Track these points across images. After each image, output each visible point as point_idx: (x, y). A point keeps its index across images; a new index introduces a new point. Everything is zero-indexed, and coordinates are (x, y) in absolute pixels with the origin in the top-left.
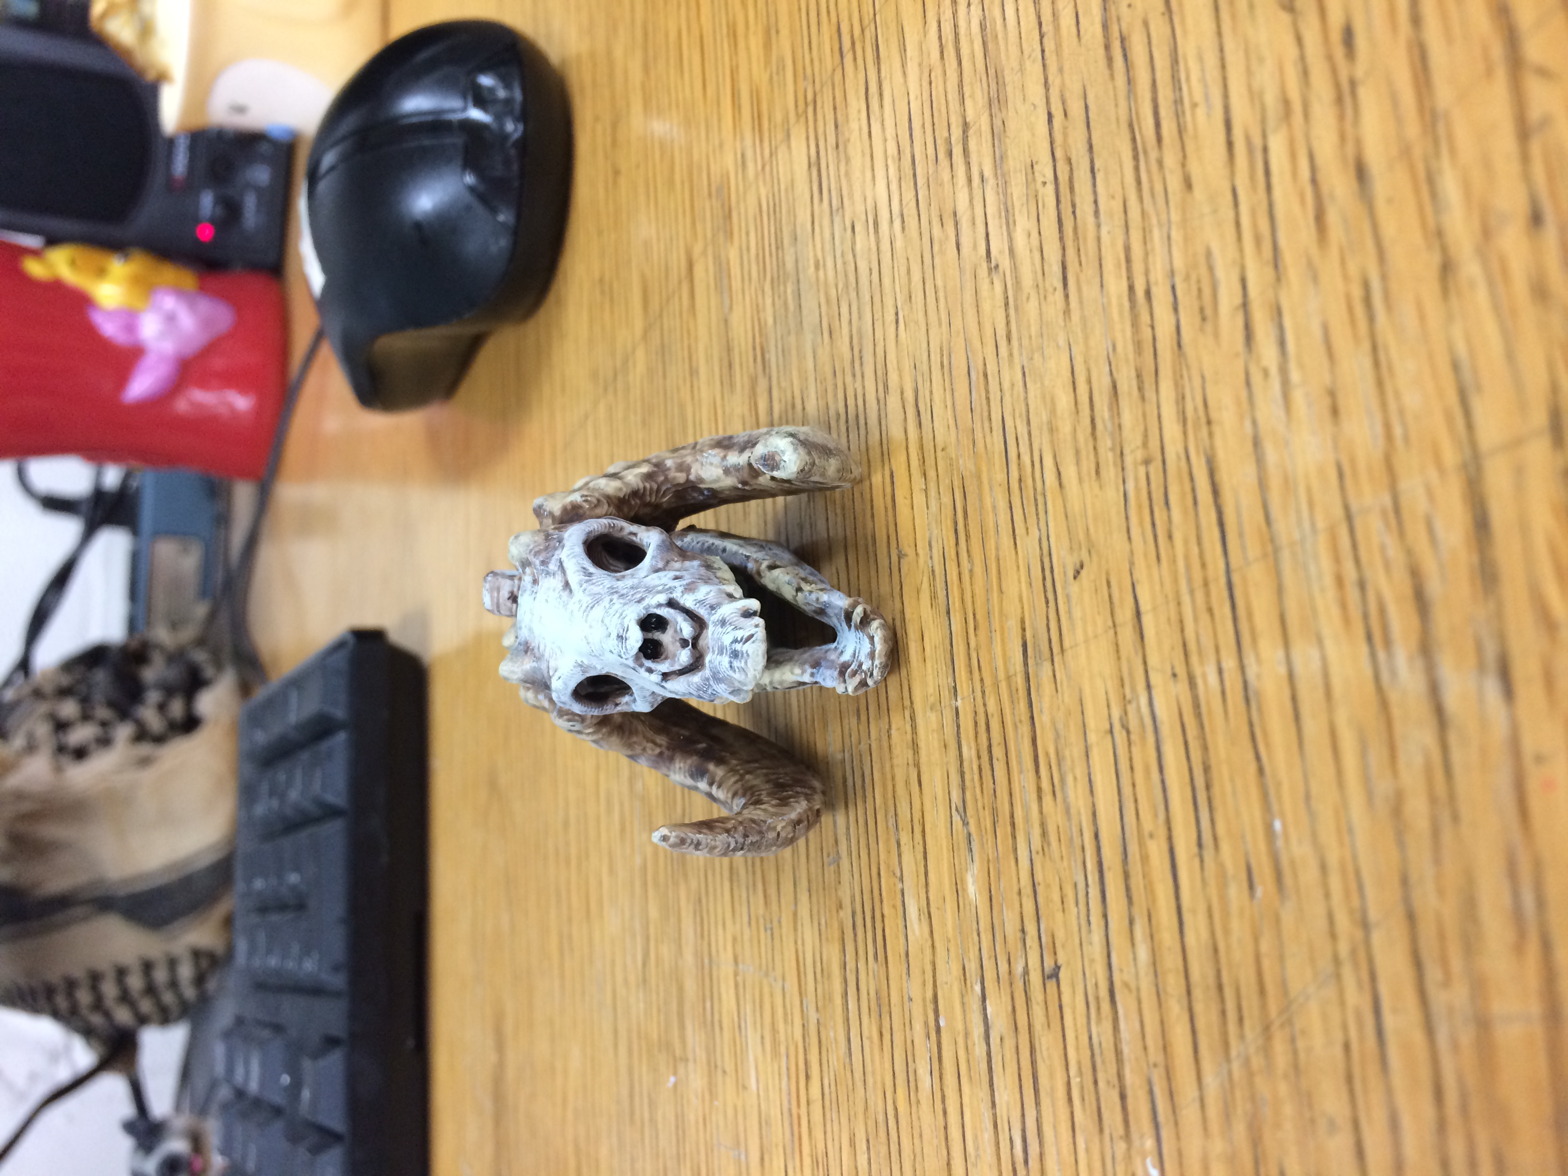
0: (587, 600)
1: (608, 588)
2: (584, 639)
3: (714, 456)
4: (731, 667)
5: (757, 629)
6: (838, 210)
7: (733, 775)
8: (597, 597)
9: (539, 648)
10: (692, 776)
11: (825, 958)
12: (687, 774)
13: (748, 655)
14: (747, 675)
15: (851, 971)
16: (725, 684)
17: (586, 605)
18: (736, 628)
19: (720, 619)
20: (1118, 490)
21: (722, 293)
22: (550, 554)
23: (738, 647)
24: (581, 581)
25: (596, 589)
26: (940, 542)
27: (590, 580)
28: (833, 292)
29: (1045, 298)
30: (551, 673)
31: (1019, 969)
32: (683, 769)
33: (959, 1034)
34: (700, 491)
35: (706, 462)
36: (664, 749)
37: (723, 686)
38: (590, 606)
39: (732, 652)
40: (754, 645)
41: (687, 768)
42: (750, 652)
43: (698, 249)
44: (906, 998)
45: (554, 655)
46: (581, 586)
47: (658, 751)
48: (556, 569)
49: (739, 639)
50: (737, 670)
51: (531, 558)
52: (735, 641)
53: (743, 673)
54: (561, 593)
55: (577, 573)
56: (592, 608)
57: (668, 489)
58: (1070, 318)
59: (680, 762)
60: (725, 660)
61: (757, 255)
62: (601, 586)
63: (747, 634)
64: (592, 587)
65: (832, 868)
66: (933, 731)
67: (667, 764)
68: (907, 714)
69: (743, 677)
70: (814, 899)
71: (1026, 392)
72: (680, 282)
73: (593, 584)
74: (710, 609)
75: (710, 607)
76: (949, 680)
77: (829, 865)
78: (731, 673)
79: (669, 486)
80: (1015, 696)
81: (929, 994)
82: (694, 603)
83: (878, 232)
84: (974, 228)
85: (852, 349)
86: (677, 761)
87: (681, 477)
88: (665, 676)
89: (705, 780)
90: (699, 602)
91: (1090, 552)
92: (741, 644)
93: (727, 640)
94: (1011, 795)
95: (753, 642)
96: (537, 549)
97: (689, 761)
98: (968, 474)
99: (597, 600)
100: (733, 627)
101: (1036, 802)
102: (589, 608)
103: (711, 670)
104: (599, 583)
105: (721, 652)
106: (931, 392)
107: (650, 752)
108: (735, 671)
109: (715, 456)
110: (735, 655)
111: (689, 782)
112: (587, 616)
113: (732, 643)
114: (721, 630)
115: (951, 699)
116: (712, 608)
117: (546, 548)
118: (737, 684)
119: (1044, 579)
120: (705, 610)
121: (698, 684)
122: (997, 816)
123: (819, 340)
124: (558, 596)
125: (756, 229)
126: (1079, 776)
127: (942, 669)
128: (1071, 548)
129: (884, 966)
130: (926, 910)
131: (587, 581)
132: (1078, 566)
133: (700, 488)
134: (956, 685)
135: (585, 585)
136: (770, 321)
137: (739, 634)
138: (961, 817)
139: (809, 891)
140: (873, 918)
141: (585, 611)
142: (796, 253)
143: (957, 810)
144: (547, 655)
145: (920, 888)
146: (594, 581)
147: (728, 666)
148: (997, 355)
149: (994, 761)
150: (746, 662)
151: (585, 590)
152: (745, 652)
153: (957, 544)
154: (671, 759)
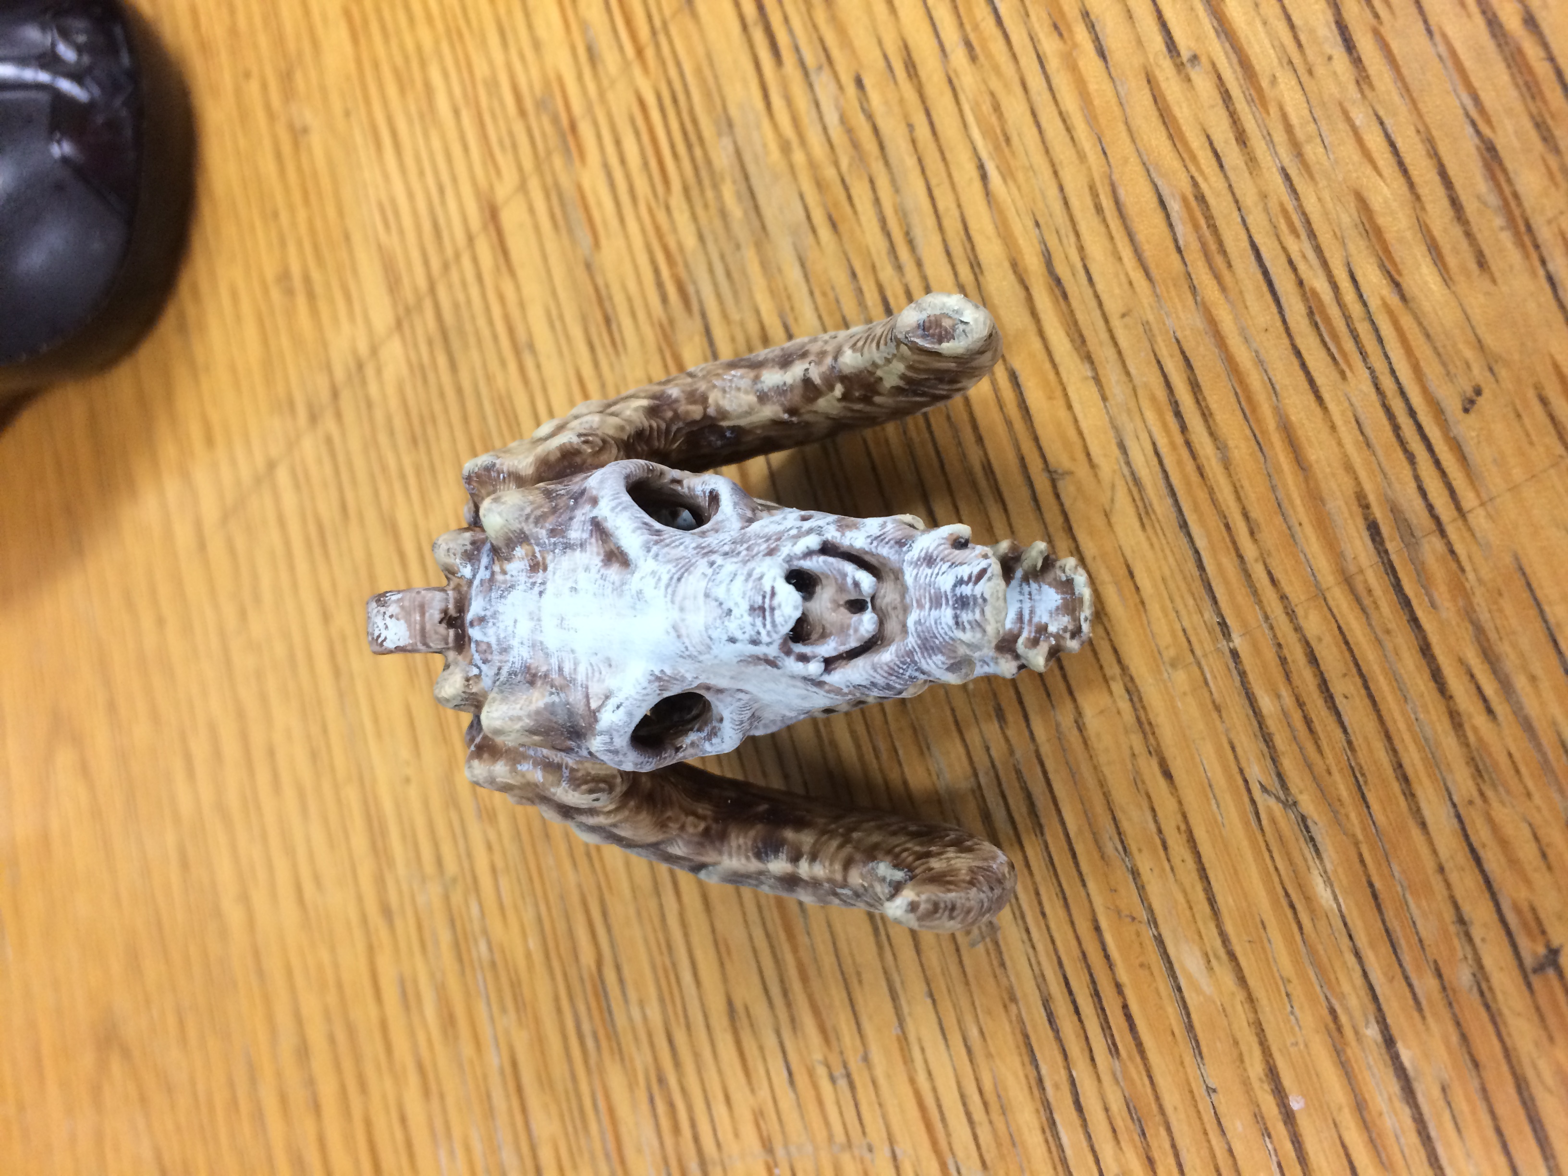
0: (666, 571)
1: (695, 548)
2: (671, 630)
3: (740, 378)
4: (957, 623)
5: (988, 561)
6: (820, 68)
7: (830, 839)
8: (683, 562)
9: (560, 669)
10: (759, 856)
11: (988, 1086)
12: (750, 854)
13: (985, 600)
14: (984, 631)
15: (1057, 1087)
16: (943, 654)
17: (668, 576)
18: (953, 565)
19: (923, 554)
20: (1534, 274)
21: (570, 231)
22: (565, 517)
23: (966, 590)
24: (648, 542)
25: (679, 552)
26: (1144, 436)
27: (662, 541)
28: (830, 173)
29: (1310, 72)
30: (594, 705)
31: (1463, 977)
32: (743, 847)
33: (1340, 1109)
34: (720, 432)
35: (730, 387)
36: (710, 822)
37: (939, 658)
38: (676, 577)
39: (956, 601)
40: (991, 584)
41: (750, 843)
42: (987, 596)
43: (504, 189)
44: (1200, 1092)
45: (597, 674)
46: (649, 551)
47: (702, 826)
48: (585, 535)
49: (966, 578)
50: (967, 626)
51: (529, 528)
52: (960, 582)
53: (978, 629)
54: (603, 571)
55: (639, 532)
56: (679, 580)
57: (679, 430)
58: (1372, 87)
59: (737, 837)
60: (947, 614)
61: (646, 164)
62: (682, 547)
63: (976, 570)
64: (666, 549)
65: (980, 948)
66: (1185, 694)
67: (718, 844)
68: (1118, 688)
69: (979, 635)
70: (946, 1005)
71: (1298, 199)
72: (471, 239)
73: (667, 545)
74: (897, 547)
75: (896, 543)
76: (1207, 616)
77: (973, 945)
78: (959, 634)
79: (681, 424)
80: (1367, 601)
81: (1256, 1068)
82: (869, 540)
83: (917, 75)
84: (1133, 23)
85: (888, 235)
86: (733, 836)
87: (696, 412)
88: (829, 663)
89: (783, 856)
90: (876, 538)
91: (1491, 370)
92: (971, 585)
93: (946, 582)
94: (1388, 737)
95: (990, 579)
96: (538, 512)
97: (752, 833)
98: (1188, 332)
99: (685, 568)
100: (949, 564)
101: (1452, 733)
102: (675, 580)
103: (919, 636)
104: (677, 543)
105: (937, 601)
106: (1081, 249)
107: (691, 830)
108: (964, 629)
109: (742, 377)
110: (963, 603)
111: (754, 865)
112: (674, 593)
113: (955, 586)
114: (929, 571)
115: (1215, 640)
116: (900, 543)
117: (554, 510)
118: (962, 650)
119: (1396, 428)
120: (891, 548)
121: (892, 665)
122: (1363, 775)
123: (810, 239)
124: (599, 576)
125: (637, 133)
126: (1538, 671)
127: (1186, 606)
128: (1448, 374)
129: (1138, 1059)
130: (1222, 952)
131: (656, 543)
132: (1470, 393)
133: (722, 427)
134: (1223, 619)
135: (655, 549)
136: (690, 241)
137: (964, 571)
138: (1278, 798)
139: (931, 995)
140: (1096, 994)
141: (667, 586)
142: (735, 143)
143: (1264, 789)
144: (581, 677)
145: (1200, 924)
146: (667, 541)
147: (951, 622)
148: (1221, 166)
149: (1339, 701)
150: (983, 612)
151: (657, 555)
152: (979, 596)
153: (1184, 429)
154: (723, 837)
